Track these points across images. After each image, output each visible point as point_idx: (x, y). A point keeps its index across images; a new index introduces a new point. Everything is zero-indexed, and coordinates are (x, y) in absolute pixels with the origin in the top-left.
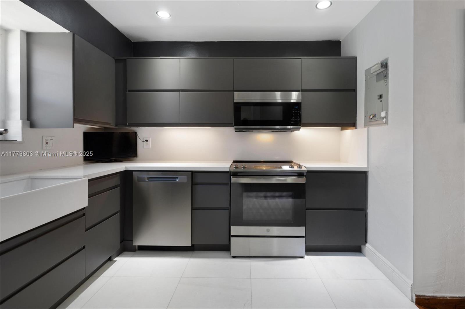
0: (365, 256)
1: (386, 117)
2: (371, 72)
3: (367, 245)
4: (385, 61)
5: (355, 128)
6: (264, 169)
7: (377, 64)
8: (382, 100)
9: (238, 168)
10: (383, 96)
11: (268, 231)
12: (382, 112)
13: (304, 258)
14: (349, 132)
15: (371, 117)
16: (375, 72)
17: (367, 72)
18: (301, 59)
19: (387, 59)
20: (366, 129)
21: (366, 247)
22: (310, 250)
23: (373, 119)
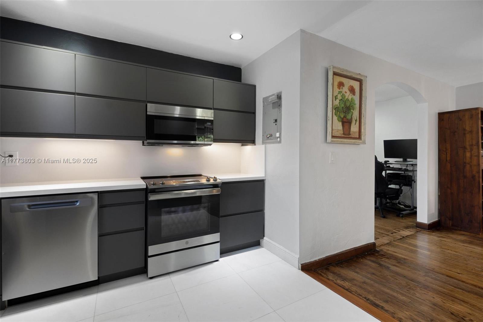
0: (263, 247)
1: (280, 137)
2: (270, 101)
3: (265, 238)
4: (280, 94)
5: (254, 144)
6: (174, 184)
7: (273, 95)
8: (277, 123)
9: (155, 184)
10: (278, 121)
11: (187, 243)
12: (277, 133)
13: (219, 261)
14: (249, 148)
15: (268, 136)
16: (272, 101)
17: (265, 99)
18: (213, 79)
19: (281, 93)
20: (264, 145)
21: (264, 240)
22: (224, 252)
23: (269, 138)
